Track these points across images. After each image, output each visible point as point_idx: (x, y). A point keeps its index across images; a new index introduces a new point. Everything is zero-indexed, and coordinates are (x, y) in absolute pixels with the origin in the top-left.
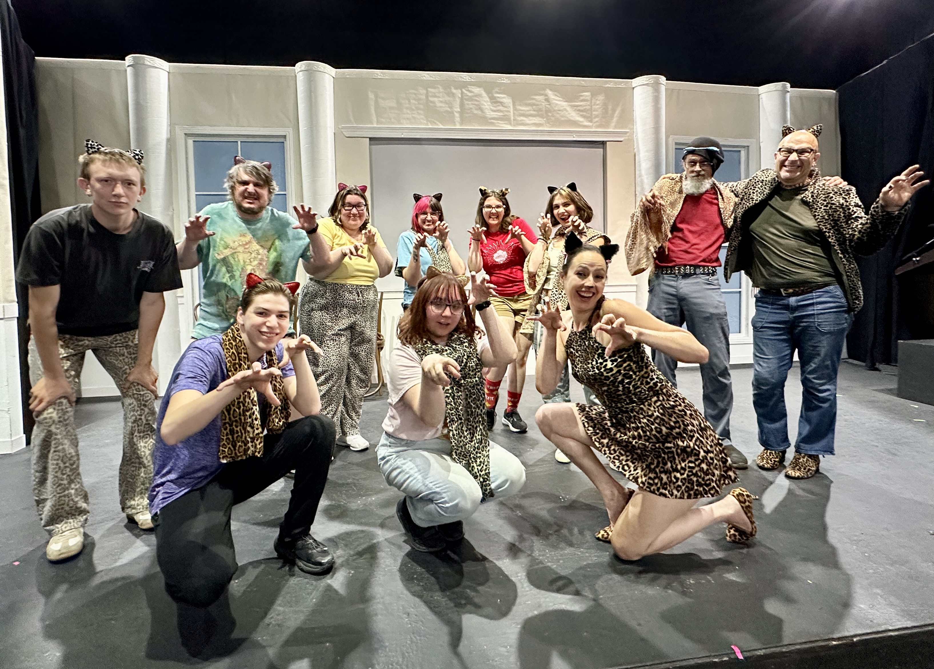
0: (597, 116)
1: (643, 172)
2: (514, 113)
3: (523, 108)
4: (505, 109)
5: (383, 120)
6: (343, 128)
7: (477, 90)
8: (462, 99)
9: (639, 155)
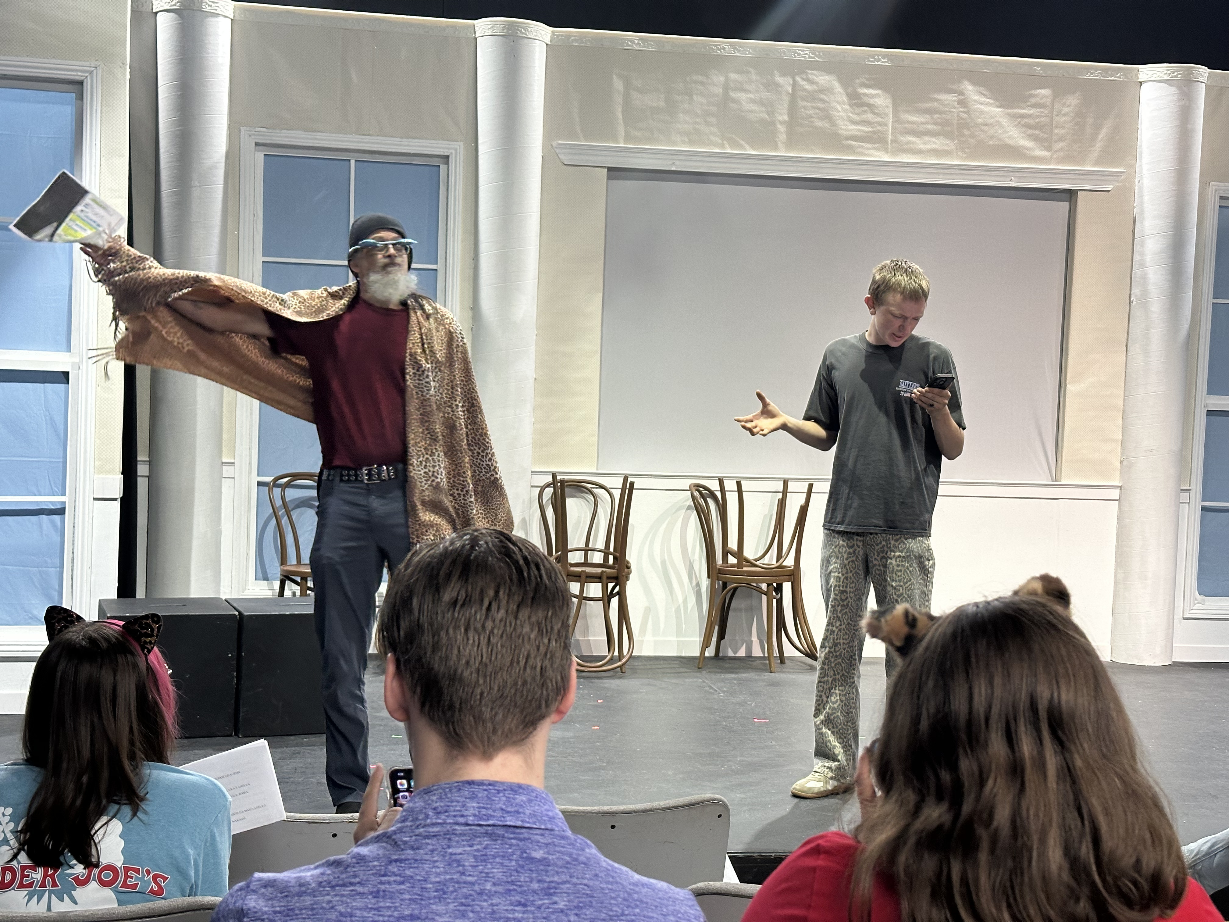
0: (1061, 139)
1: (1148, 259)
2: (894, 128)
3: (913, 118)
4: (879, 119)
5: (639, 134)
6: (561, 146)
7: (824, 79)
8: (793, 97)
9: (1142, 222)
